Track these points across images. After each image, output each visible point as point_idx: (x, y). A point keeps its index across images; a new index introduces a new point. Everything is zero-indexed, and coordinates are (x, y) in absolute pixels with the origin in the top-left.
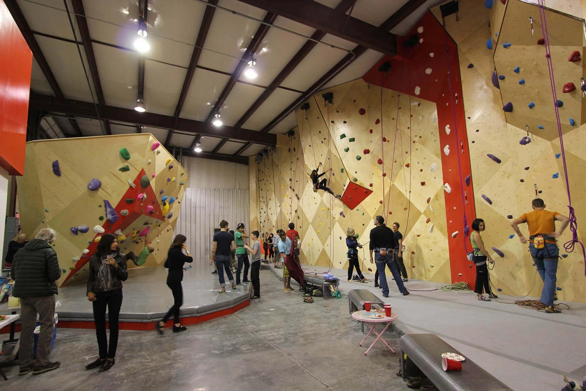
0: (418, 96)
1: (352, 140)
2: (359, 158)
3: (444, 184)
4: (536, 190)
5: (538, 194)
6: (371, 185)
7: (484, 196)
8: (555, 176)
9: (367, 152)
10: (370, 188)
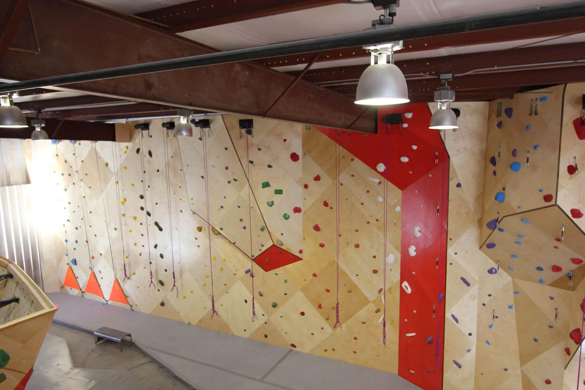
0: (381, 173)
1: (279, 192)
2: (286, 217)
3: (401, 282)
4: (494, 316)
5: (495, 318)
6: (301, 252)
7: (453, 316)
8: (510, 307)
9: (297, 210)
10: (299, 255)
